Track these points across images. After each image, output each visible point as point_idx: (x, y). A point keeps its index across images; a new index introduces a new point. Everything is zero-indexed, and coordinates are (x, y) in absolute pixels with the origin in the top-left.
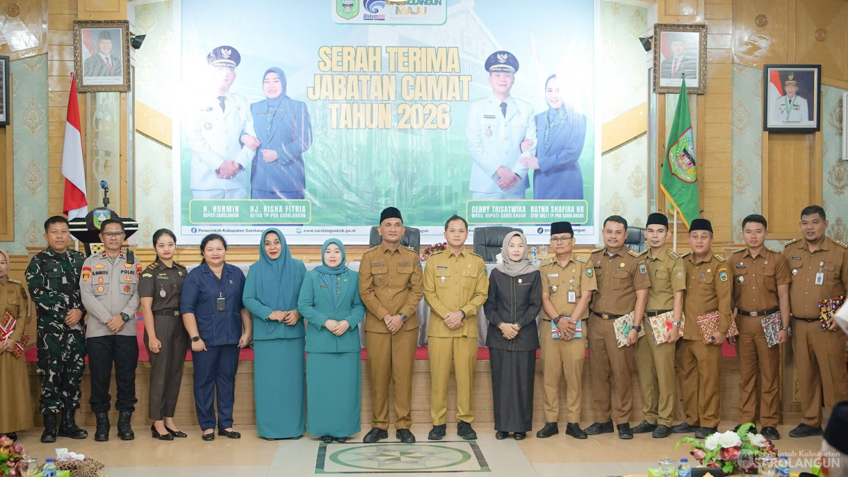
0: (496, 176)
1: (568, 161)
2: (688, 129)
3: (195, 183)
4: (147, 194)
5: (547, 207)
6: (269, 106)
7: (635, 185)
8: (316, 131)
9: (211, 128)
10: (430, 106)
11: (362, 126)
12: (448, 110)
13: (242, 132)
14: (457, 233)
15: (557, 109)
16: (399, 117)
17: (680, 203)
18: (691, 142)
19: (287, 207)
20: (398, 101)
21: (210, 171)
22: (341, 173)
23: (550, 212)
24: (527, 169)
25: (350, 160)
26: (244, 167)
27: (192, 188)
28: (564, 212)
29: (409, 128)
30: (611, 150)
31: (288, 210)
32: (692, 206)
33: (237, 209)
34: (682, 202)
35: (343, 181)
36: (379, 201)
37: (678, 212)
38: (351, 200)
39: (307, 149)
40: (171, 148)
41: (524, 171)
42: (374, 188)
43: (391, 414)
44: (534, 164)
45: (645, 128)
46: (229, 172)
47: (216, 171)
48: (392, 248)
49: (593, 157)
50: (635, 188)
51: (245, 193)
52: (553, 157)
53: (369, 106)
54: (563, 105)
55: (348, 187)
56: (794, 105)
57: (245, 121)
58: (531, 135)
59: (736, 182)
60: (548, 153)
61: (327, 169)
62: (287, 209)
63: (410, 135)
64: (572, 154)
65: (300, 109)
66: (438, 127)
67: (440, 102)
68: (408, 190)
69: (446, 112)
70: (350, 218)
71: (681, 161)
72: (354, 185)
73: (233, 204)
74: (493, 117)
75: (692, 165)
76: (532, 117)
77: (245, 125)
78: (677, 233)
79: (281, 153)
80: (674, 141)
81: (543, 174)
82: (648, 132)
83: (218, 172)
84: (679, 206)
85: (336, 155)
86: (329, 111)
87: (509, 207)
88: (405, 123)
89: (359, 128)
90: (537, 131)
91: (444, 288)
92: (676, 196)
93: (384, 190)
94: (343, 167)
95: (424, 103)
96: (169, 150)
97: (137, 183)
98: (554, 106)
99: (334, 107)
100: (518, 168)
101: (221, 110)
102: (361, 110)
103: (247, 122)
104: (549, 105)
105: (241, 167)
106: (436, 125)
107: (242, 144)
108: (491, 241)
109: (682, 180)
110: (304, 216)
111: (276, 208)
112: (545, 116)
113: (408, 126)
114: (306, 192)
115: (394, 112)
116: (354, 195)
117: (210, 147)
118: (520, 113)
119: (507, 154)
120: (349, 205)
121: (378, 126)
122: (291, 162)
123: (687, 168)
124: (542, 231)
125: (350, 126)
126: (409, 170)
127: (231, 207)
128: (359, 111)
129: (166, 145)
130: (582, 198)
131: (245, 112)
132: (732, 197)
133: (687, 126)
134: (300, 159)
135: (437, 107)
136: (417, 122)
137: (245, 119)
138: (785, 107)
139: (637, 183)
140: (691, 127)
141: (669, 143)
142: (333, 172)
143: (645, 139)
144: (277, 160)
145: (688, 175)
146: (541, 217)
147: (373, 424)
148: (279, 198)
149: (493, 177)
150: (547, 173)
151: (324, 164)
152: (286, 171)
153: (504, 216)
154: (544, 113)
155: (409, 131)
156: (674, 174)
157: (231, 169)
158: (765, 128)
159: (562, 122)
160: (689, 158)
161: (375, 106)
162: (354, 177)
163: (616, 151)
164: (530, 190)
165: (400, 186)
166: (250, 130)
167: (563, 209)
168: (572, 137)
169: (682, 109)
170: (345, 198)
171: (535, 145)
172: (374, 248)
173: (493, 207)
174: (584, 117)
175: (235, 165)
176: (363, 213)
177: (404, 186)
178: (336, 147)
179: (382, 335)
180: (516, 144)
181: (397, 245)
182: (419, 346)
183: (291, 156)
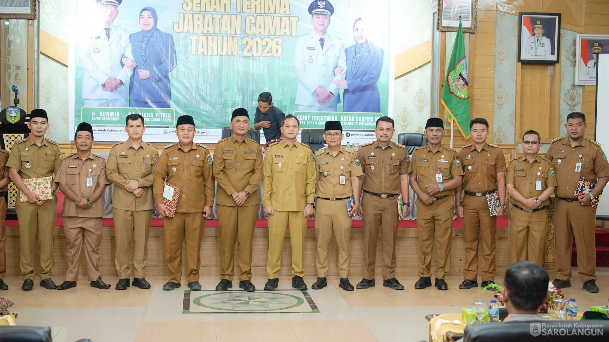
0: (316, 94)
1: (370, 83)
2: (463, 59)
3: (86, 94)
4: (48, 102)
5: (353, 117)
6: (144, 37)
7: (419, 102)
8: (180, 56)
9: (99, 52)
10: (266, 40)
11: (215, 53)
12: (280, 42)
13: (123, 55)
14: (291, 129)
15: (362, 44)
16: (243, 47)
17: (456, 114)
18: (465, 68)
19: (156, 113)
20: (243, 35)
21: (98, 85)
22: (198, 89)
23: (355, 121)
24: (339, 89)
25: (206, 79)
26: (124, 82)
27: (84, 98)
28: (366, 122)
29: (251, 55)
30: (402, 76)
31: (158, 116)
32: (465, 116)
33: (118, 114)
34: (457, 113)
35: (200, 95)
36: (227, 110)
37: (454, 121)
38: (205, 109)
39: (172, 70)
40: (67, 66)
41: (337, 90)
42: (223, 101)
43: (235, 269)
44: (344, 85)
45: (430, 59)
46: (113, 86)
47: (102, 85)
48: (239, 139)
49: (388, 80)
50: (419, 104)
51: (124, 102)
52: (359, 80)
53: (220, 38)
54: (367, 41)
55: (203, 99)
56: (541, 43)
57: (125, 47)
58: (343, 63)
59: (497, 100)
60: (355, 77)
61: (187, 85)
62: (156, 115)
63: (251, 61)
64: (373, 78)
65: (168, 39)
66: (272, 55)
67: (274, 37)
68: (249, 102)
69: (278, 44)
70: (205, 123)
71: (457, 83)
72: (208, 98)
73: (115, 110)
74: (314, 49)
75: (465, 85)
76: (343, 50)
77: (125, 50)
78: (453, 137)
79: (153, 72)
80: (453, 67)
81: (351, 93)
82: (432, 62)
83: (104, 86)
84: (455, 116)
85: (195, 75)
86: (190, 41)
87: (325, 117)
88: (248, 52)
89: (212, 55)
90: (346, 60)
91: (281, 172)
92: (453, 109)
93: (231, 102)
94: (200, 84)
95: (262, 37)
96: (66, 68)
97: (41, 93)
98: (360, 42)
99: (194, 38)
100: (332, 88)
101: (107, 38)
102: (214, 41)
103: (127, 48)
104: (356, 41)
105: (121, 82)
106: (271, 54)
107: (123, 65)
108: (314, 140)
109: (458, 97)
110: (170, 120)
111: (148, 114)
112: (353, 49)
113: (250, 54)
114: (171, 103)
115: (240, 43)
116: (208, 105)
117: (98, 66)
118: (334, 46)
119: (324, 77)
120: (204, 113)
121: (227, 54)
122: (160, 79)
123: (462, 88)
124: (350, 135)
125: (205, 53)
126: (250, 87)
127: (113, 113)
128: (212, 42)
129: (64, 65)
130: (380, 111)
131: (125, 41)
132: (493, 111)
133: (463, 56)
134: (167, 77)
135: (272, 40)
136: (257, 51)
137: (125, 45)
138: (533, 44)
139: (421, 101)
140: (465, 57)
141: (449, 68)
142: (192, 87)
143: (429, 66)
144: (149, 78)
145: (463, 93)
146: (348, 124)
147: (221, 276)
148: (151, 107)
149: (313, 94)
150: (354, 92)
151: (185, 81)
152: (156, 86)
153: (321, 124)
154: (352, 46)
155: (251, 58)
156: (452, 92)
157: (114, 83)
158: (519, 60)
159: (366, 53)
160: (464, 80)
161: (225, 38)
162: (208, 91)
163: (405, 77)
164: (341, 104)
165: (243, 99)
166: (129, 54)
167: (365, 119)
168: (373, 65)
169: (458, 44)
170: (201, 108)
171: (345, 70)
172: (225, 139)
173: (313, 117)
174: (382, 51)
175: (117, 80)
176: (215, 119)
177: (246, 99)
178: (194, 68)
179: (231, 208)
180: (331, 70)
181: (244, 137)
182: (260, 217)
183: (160, 75)
